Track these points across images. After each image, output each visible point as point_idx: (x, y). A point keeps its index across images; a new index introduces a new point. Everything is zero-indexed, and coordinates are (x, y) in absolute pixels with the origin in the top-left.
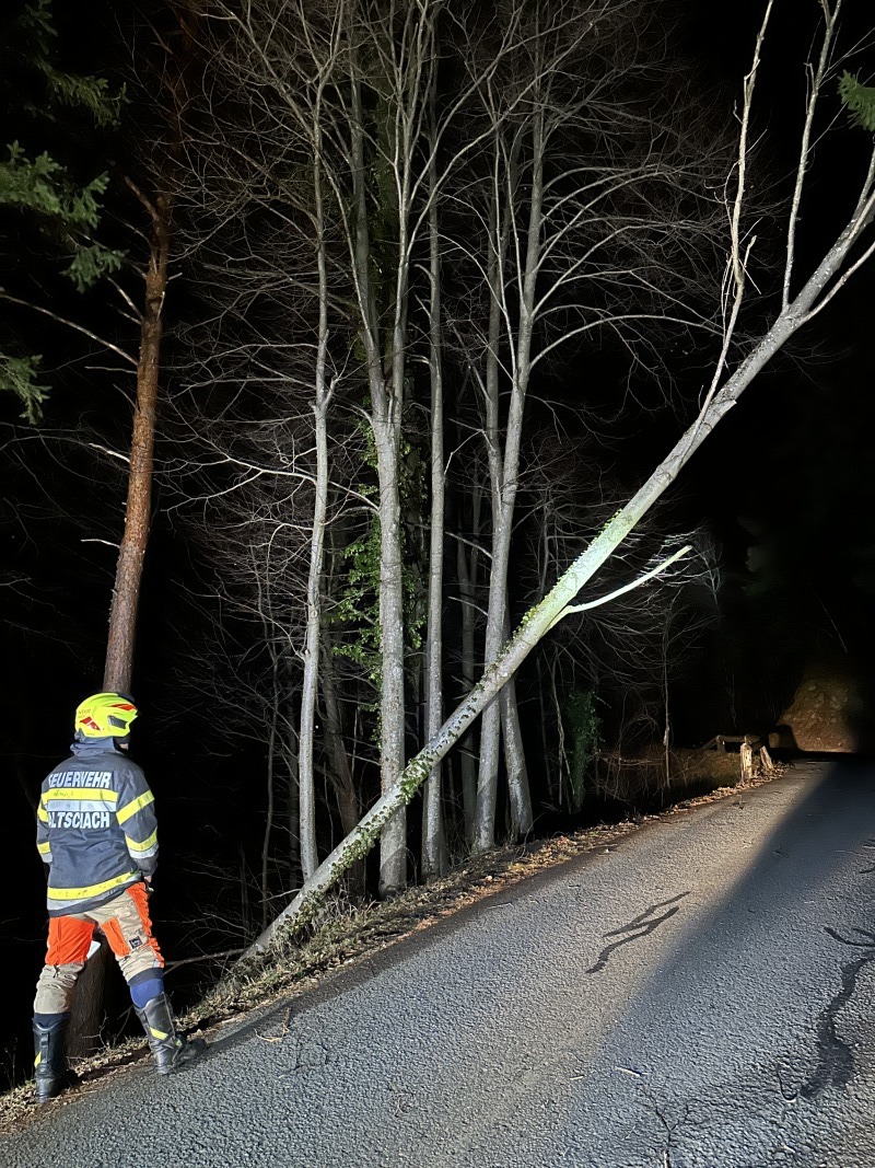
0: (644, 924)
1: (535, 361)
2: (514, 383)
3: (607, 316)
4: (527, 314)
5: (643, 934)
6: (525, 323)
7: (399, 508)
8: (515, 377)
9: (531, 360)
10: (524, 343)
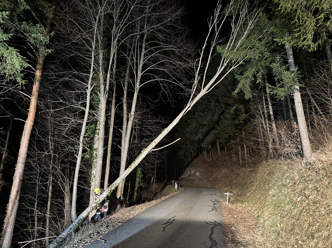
0: (169, 222)
1: (141, 86)
2: (136, 90)
3: (158, 78)
4: (140, 74)
5: (170, 224)
6: (139, 76)
7: (105, 119)
8: (136, 89)
9: (140, 86)
10: (139, 81)
